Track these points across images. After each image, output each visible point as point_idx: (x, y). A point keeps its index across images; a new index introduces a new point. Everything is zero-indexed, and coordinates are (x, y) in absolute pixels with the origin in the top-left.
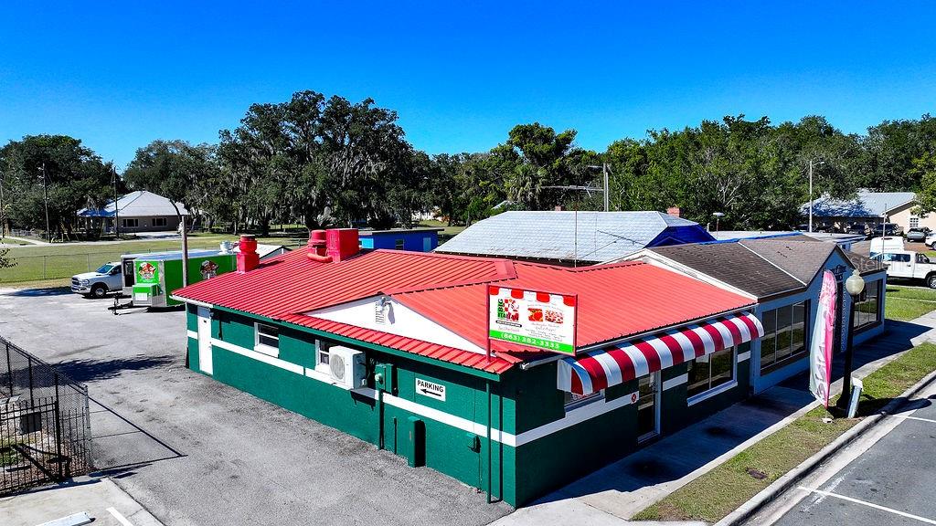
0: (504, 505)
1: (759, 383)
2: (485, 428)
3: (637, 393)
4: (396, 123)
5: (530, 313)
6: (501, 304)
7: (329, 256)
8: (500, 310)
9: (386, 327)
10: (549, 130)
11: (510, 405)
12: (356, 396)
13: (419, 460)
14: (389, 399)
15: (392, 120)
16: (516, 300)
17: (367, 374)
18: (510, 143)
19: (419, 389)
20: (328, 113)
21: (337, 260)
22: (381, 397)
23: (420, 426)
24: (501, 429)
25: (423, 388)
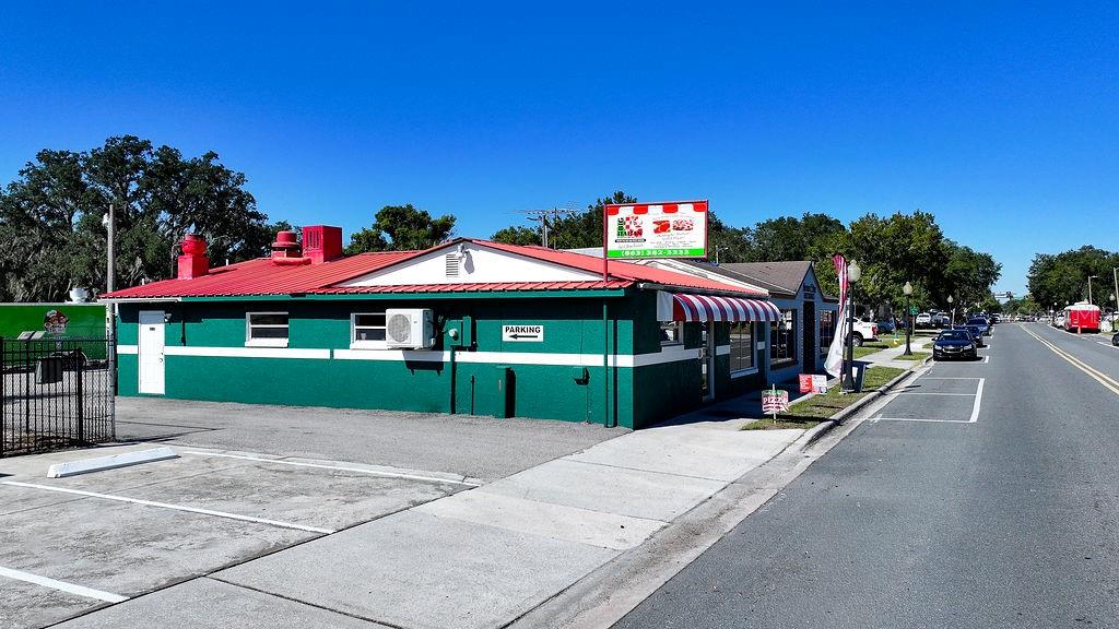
0: (621, 428)
2: (602, 357)
5: (656, 226)
6: (621, 222)
7: (306, 258)
8: (620, 228)
9: (463, 277)
10: (425, 214)
11: (626, 327)
12: (414, 365)
13: (510, 412)
14: (463, 357)
15: (238, 183)
16: (639, 216)
17: (434, 332)
18: (375, 227)
19: (506, 337)
22: (453, 357)
23: (510, 374)
24: (615, 353)
25: (513, 334)
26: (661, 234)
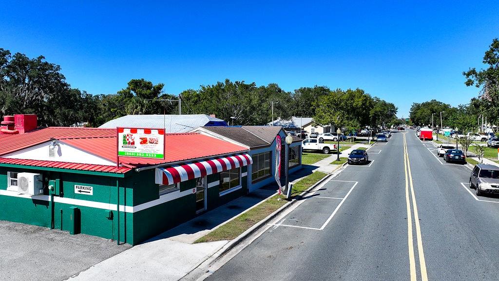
0: (127, 245)
1: (251, 187)
2: (116, 206)
3: (196, 188)
4: (60, 72)
5: (141, 140)
6: (125, 137)
7: (16, 130)
8: (124, 140)
9: (56, 158)
10: (149, 83)
11: (130, 191)
12: (35, 202)
13: (77, 230)
14: (57, 199)
15: (57, 70)
16: (133, 134)
17: (43, 186)
18: (128, 88)
19: (76, 191)
20: (13, 62)
21: (22, 132)
22: (52, 199)
23: (77, 211)
24: (125, 205)
25: (79, 190)
26: (143, 145)
